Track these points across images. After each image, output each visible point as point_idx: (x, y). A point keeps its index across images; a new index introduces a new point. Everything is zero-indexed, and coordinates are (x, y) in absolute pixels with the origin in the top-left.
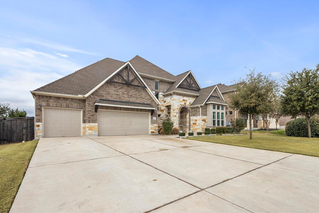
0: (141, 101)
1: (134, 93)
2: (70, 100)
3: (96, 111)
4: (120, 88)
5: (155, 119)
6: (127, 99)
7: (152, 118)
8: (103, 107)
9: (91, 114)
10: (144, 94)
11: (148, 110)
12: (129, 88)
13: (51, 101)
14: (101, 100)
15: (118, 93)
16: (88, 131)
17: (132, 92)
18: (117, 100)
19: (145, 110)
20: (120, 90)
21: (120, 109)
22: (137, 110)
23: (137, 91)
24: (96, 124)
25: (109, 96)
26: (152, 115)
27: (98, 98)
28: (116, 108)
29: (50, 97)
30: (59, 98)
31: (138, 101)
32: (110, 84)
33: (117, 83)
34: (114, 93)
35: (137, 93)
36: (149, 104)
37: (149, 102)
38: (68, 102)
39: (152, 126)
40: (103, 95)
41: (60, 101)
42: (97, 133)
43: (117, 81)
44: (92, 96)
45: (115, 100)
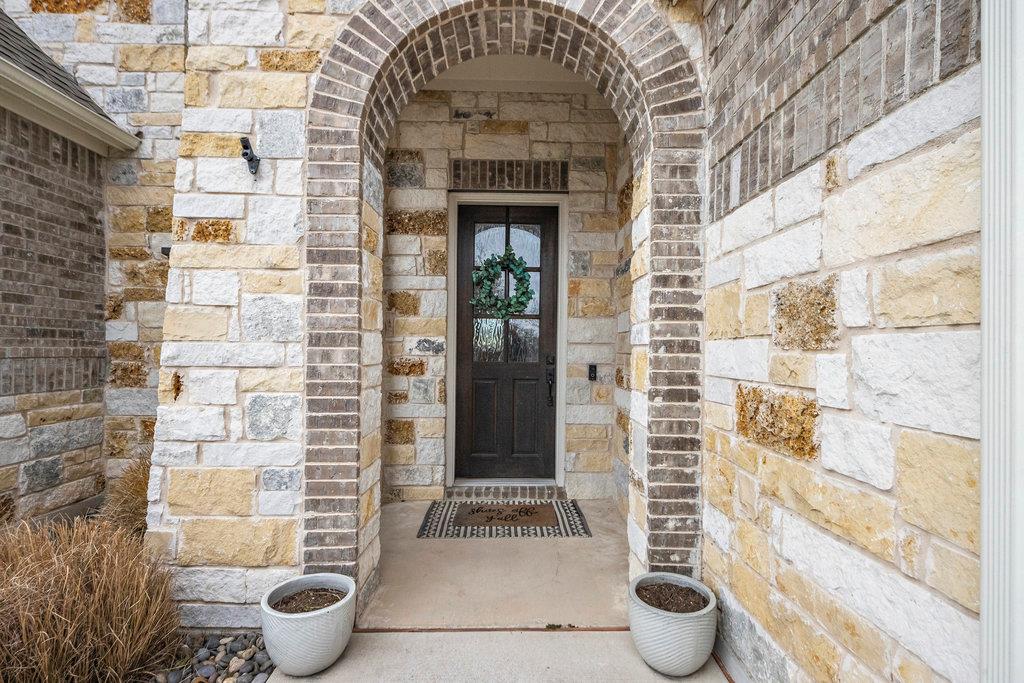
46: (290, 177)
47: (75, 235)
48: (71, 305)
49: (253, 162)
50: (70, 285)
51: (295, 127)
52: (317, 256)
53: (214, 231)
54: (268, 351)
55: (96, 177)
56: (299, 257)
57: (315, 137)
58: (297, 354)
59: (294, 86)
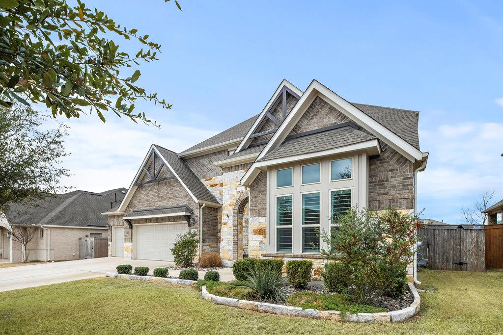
3: (131, 227)
4: (151, 190)
6: (158, 204)
8: (139, 221)
13: (115, 220)
15: (148, 198)
16: (125, 252)
20: (151, 192)
24: (131, 244)
25: (140, 205)
26: (189, 225)
29: (115, 216)
31: (170, 204)
34: (145, 199)
36: (185, 206)
37: (185, 202)
41: (119, 219)
42: (131, 255)
44: (127, 209)
46: (231, 218)
47: (215, 221)
48: (214, 231)
49: (228, 216)
50: (214, 228)
51: (232, 212)
52: (234, 226)
53: (225, 224)
54: (229, 236)
55: (217, 212)
56: (232, 226)
57: (234, 213)
58: (232, 237)
59: (232, 208)
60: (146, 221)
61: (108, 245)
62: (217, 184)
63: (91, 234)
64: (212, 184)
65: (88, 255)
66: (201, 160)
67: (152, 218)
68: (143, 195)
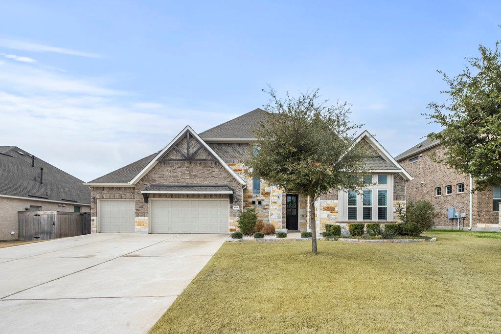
0: (212, 183)
1: (200, 172)
2: (123, 189)
3: (146, 201)
4: (179, 167)
5: (238, 209)
6: (190, 182)
7: (231, 207)
8: (154, 195)
9: (141, 205)
10: (218, 170)
11: (224, 196)
12: (192, 165)
13: (105, 192)
14: (152, 186)
15: (175, 174)
16: (136, 227)
17: (197, 169)
18: (174, 184)
19: (219, 196)
20: (179, 169)
21: (179, 196)
22: (205, 196)
23: (204, 167)
24: (146, 218)
25: (163, 180)
26: (231, 202)
27: (148, 184)
28: (172, 196)
29: (104, 188)
30: (111, 188)
31: (206, 183)
32: (165, 163)
33: (174, 160)
34: (170, 174)
35: (205, 170)
36: (226, 186)
37: (226, 183)
38: (121, 192)
39: (232, 221)
40: (154, 180)
41: (113, 192)
42: (147, 230)
43: (174, 158)
44: (141, 182)
45: (171, 184)
46: (281, 198)
51: (281, 194)
52: (283, 204)
53: (275, 202)
54: (279, 212)
56: (281, 204)
57: (283, 195)
59: (281, 191)
60: (160, 196)
61: (90, 220)
62: (241, 170)
63: (31, 206)
64: (236, 169)
65: (43, 233)
66: (224, 147)
67: (181, 194)
68: (167, 171)
